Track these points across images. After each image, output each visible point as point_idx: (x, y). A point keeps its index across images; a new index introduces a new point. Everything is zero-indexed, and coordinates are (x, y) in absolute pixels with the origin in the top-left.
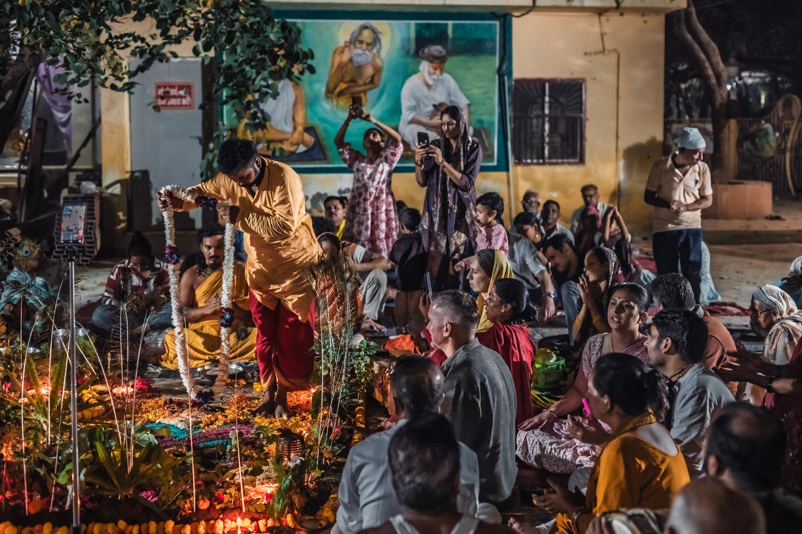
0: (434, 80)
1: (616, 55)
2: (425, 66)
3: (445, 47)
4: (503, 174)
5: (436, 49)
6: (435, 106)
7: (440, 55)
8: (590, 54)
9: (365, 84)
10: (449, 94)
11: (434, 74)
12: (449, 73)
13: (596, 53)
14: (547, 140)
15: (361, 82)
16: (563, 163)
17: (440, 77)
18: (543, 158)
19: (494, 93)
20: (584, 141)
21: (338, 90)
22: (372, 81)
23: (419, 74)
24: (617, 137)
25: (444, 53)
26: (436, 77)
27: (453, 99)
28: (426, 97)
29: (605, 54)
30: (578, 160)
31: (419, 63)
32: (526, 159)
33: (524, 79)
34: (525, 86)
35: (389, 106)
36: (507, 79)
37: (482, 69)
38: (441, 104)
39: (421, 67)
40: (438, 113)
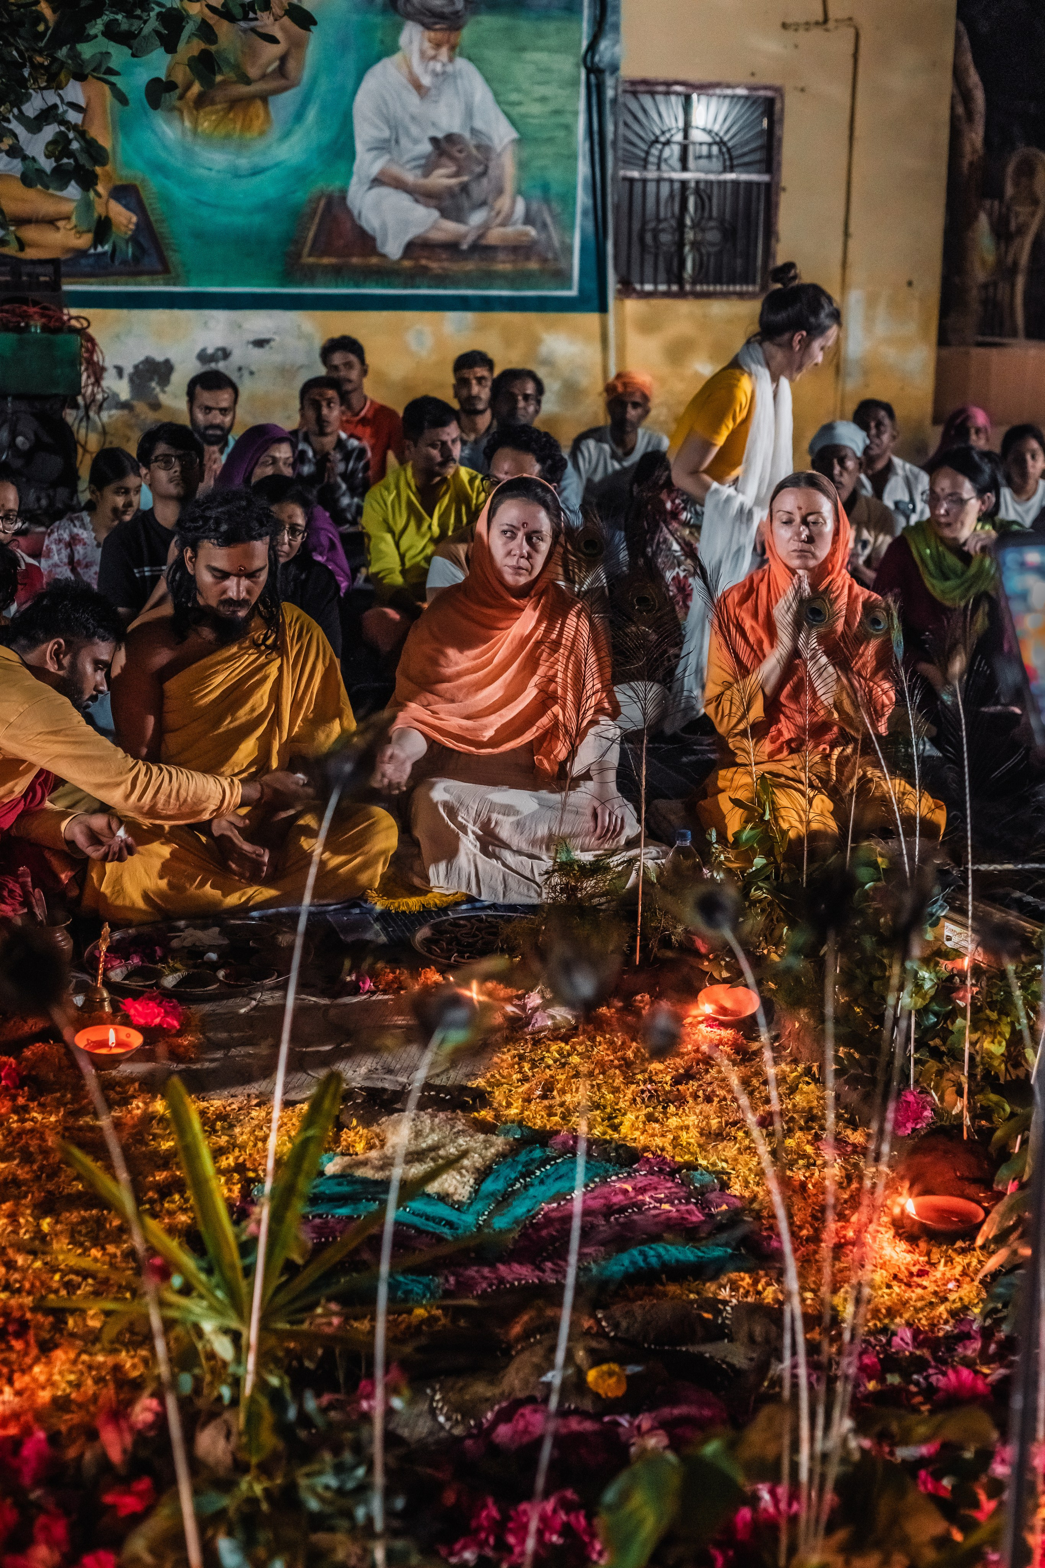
0: (435, 74)
1: (852, 31)
2: (413, 37)
4: (592, 319)
6: (434, 140)
7: (447, 10)
8: (796, 27)
9: (264, 77)
10: (469, 113)
11: (434, 58)
12: (470, 59)
13: (807, 25)
14: (690, 235)
15: (253, 72)
16: (725, 295)
17: (450, 68)
18: (680, 282)
19: (576, 113)
20: (773, 241)
22: (281, 71)
23: (397, 57)
24: (846, 234)
25: (459, 4)
26: (439, 67)
27: (479, 124)
28: (413, 118)
29: (827, 30)
30: (757, 288)
31: (398, 29)
32: (642, 283)
33: (645, 82)
34: (647, 101)
35: (326, 137)
36: (610, 81)
37: (550, 50)
38: (450, 138)
39: (403, 39)
40: (444, 160)
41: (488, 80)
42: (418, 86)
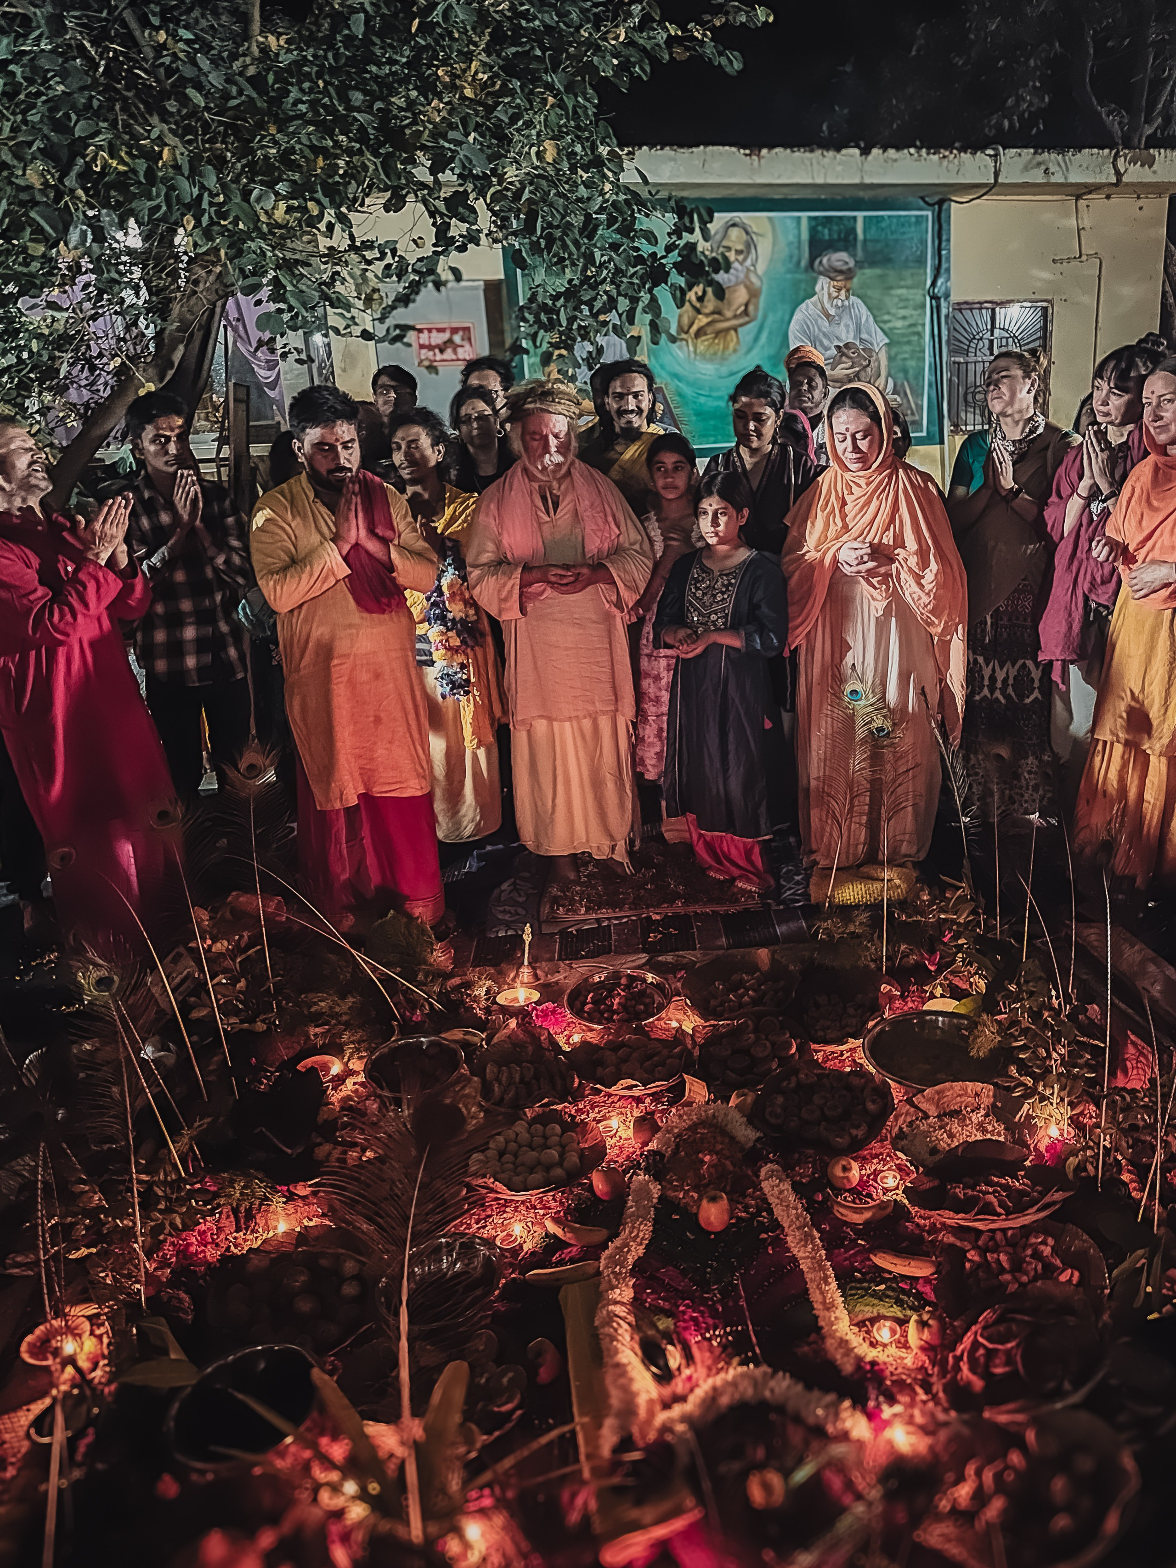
1: (1097, 261)
2: (823, 285)
3: (853, 255)
4: (935, 449)
5: (840, 258)
6: (838, 347)
7: (844, 268)
8: (1062, 261)
9: (735, 317)
10: (858, 330)
11: (837, 297)
13: (1069, 260)
15: (729, 314)
17: (847, 303)
21: (695, 328)
22: (746, 312)
23: (815, 298)
25: (852, 264)
26: (840, 303)
27: (864, 336)
28: (825, 335)
29: (1082, 262)
31: (815, 281)
33: (966, 303)
34: (967, 313)
35: (772, 351)
36: (943, 304)
37: (907, 287)
38: (847, 346)
39: (818, 288)
40: (844, 359)
41: (869, 309)
42: (828, 315)
